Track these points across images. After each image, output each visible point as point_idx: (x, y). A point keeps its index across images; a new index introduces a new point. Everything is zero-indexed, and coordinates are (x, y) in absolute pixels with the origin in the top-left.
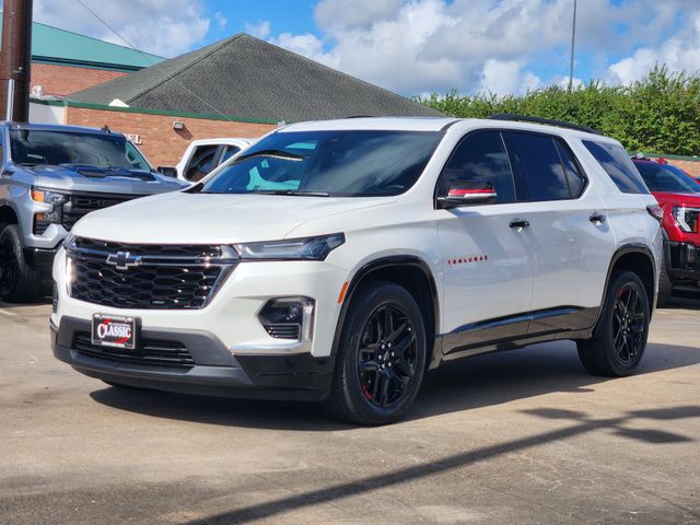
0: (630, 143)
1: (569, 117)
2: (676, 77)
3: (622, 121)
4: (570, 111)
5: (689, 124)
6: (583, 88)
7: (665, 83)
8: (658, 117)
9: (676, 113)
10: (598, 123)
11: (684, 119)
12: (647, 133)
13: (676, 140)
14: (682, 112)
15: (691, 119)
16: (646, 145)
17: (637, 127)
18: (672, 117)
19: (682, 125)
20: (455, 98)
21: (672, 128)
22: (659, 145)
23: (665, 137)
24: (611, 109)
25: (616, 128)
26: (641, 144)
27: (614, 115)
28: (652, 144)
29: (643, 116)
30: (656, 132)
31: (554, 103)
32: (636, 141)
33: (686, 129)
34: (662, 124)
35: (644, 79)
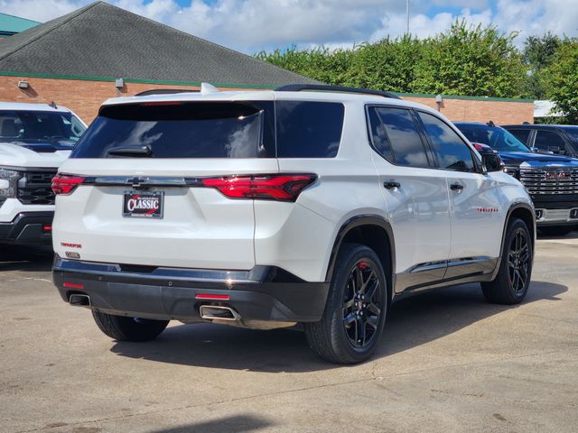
0: (437, 87)
1: (387, 65)
2: (474, 29)
3: (430, 68)
4: (388, 61)
5: (485, 69)
6: (399, 41)
7: (465, 34)
8: (459, 64)
9: (474, 59)
10: (412, 70)
11: (481, 64)
12: (450, 77)
13: (474, 82)
14: (479, 59)
15: (487, 65)
16: (450, 88)
17: (443, 73)
18: (471, 64)
19: (480, 70)
20: (295, 52)
21: (471, 73)
22: (460, 88)
23: (465, 81)
24: (421, 58)
25: (426, 74)
26: (447, 87)
27: (424, 63)
28: (456, 86)
29: (447, 63)
30: (459, 76)
31: (374, 55)
32: (442, 85)
33: (483, 73)
34: (462, 70)
35: (447, 31)
